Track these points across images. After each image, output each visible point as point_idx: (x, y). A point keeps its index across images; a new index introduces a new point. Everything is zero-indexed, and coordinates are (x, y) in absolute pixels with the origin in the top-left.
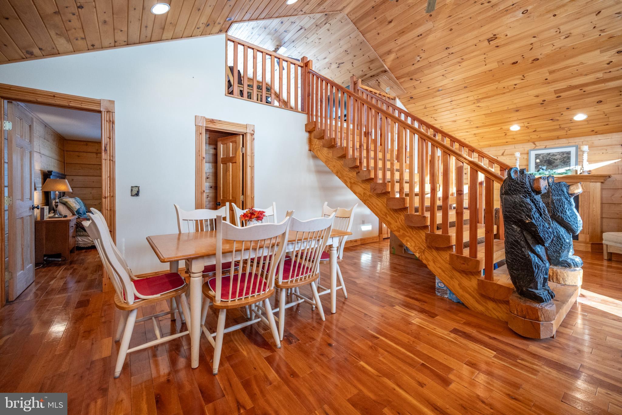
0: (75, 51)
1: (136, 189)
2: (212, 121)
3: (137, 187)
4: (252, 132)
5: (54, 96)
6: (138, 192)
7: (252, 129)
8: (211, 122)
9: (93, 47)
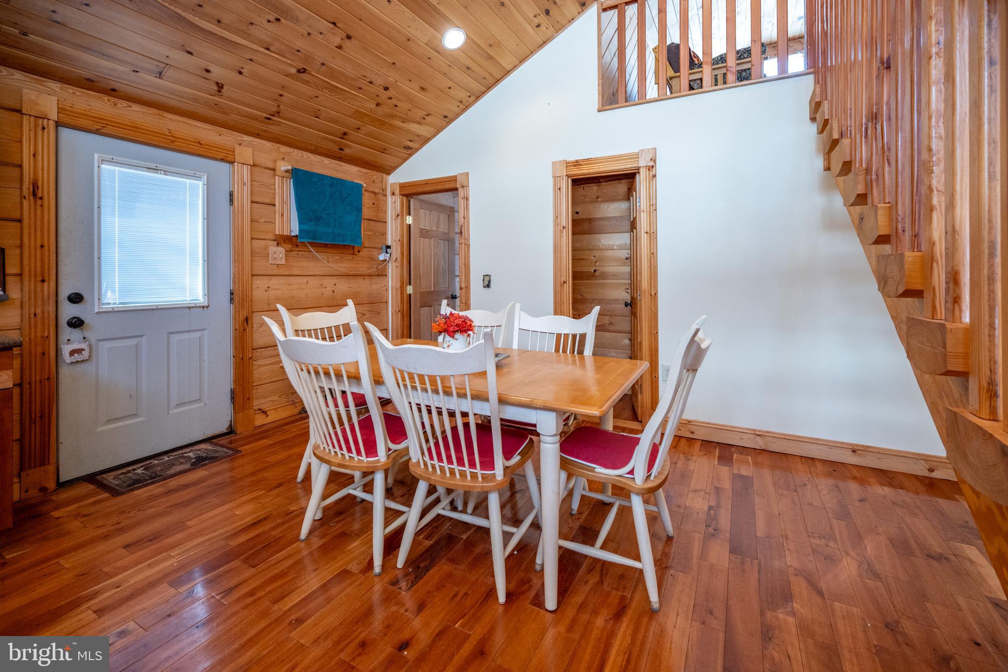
0: (439, 130)
1: (487, 279)
2: (577, 163)
3: (488, 275)
4: (651, 164)
5: (427, 183)
6: (489, 282)
7: (650, 156)
8: (574, 166)
9: (448, 119)
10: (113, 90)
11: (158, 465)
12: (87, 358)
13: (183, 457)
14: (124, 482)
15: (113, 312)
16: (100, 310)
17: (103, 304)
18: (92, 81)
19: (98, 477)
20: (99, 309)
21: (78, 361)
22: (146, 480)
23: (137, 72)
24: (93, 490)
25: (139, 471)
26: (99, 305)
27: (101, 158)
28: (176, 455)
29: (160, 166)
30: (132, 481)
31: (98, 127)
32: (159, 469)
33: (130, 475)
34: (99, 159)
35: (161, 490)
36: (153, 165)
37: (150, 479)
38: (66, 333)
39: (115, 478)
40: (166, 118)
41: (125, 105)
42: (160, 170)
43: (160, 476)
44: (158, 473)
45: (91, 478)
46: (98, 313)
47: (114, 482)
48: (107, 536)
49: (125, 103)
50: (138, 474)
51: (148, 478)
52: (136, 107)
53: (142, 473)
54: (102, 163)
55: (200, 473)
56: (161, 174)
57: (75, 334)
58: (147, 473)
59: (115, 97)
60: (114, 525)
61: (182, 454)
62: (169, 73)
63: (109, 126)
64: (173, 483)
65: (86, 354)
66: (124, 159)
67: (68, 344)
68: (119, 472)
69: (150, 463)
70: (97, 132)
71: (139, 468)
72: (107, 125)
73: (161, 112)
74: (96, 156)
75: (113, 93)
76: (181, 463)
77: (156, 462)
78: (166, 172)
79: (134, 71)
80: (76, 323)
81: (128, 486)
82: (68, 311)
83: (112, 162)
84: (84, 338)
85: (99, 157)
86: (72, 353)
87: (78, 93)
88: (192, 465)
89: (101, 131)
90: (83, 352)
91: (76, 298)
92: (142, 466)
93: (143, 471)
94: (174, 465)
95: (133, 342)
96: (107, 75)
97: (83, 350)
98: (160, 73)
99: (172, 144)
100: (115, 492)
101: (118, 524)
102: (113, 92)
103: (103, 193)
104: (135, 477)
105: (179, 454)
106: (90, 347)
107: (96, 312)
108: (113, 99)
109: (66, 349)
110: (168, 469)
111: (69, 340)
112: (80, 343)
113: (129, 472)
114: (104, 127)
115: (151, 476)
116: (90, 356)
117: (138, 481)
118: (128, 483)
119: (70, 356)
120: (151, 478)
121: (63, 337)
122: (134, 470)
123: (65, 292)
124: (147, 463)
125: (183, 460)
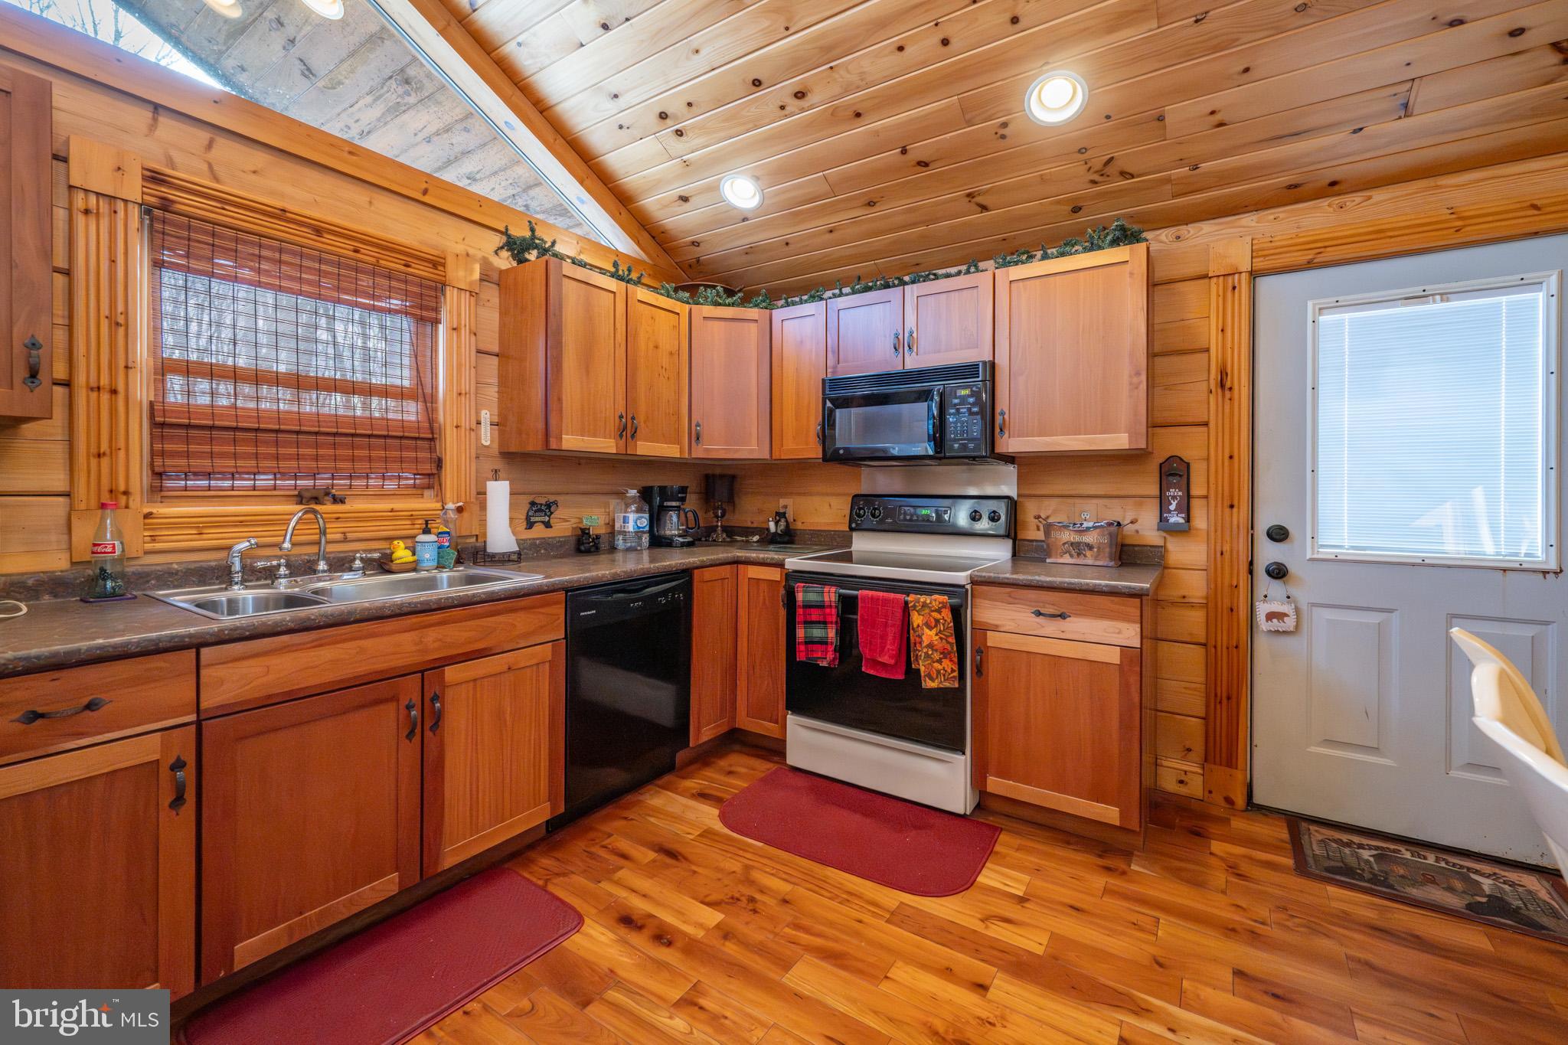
10: (1333, 184)
11: (1405, 863)
12: (1292, 629)
13: (1465, 879)
14: (1328, 857)
15: (1336, 561)
16: (1315, 556)
17: (1323, 546)
18: (1296, 186)
19: (1304, 825)
20: (1313, 554)
21: (1278, 631)
22: (1362, 878)
23: (1361, 129)
24: (1282, 841)
25: (1366, 854)
26: (1313, 548)
27: (1318, 307)
28: (1454, 865)
29: (1430, 288)
30: (1341, 864)
31: (1310, 257)
32: (1402, 872)
33: (1347, 851)
34: (1314, 309)
35: (1370, 915)
36: (1417, 290)
37: (1369, 881)
38: (1264, 584)
39: (1323, 842)
40: (1446, 187)
41: (1358, 200)
42: (1433, 295)
43: (1391, 887)
44: (1392, 880)
45: (1295, 822)
46: (1312, 560)
47: (1315, 847)
48: (1233, 930)
49: (1357, 197)
50: (1358, 858)
51: (1367, 875)
52: (1379, 195)
53: (1367, 862)
54: (1320, 314)
55: (1472, 938)
56: (1434, 302)
57: (1275, 588)
58: (1375, 866)
59: (1339, 195)
60: (1256, 921)
61: (1469, 869)
62: (1423, 95)
63: (1328, 249)
64: (1404, 918)
65: (1289, 623)
66: (1359, 296)
67: (1264, 601)
68: (1337, 835)
69: (1394, 851)
70: (1310, 266)
71: (1370, 848)
72: (1325, 247)
73: (1430, 182)
74: (1310, 304)
75: (1336, 188)
76: (1451, 889)
77: (1408, 855)
78: (1445, 296)
79: (1355, 132)
80: (1278, 572)
81: (1328, 870)
82: (1268, 553)
83: (1338, 306)
84: (1288, 597)
85: (1314, 305)
86: (1270, 616)
87: (1282, 216)
88: (1469, 906)
89: (1315, 261)
90: (1286, 619)
91: (1279, 534)
92: (1377, 848)
93: (1372, 859)
94: (1433, 882)
95: (1374, 618)
96: (1313, 163)
97: (1286, 615)
98: (1406, 106)
99: (1458, 235)
100: (1302, 868)
101: (1263, 923)
102: (1333, 187)
103: (1322, 362)
104: (1352, 861)
105: (1462, 867)
106: (1296, 611)
107: (1308, 558)
108: (1336, 201)
109: (1262, 609)
110: (1414, 883)
111: (1266, 596)
112: (1283, 604)
113: (1349, 844)
114: (1320, 253)
115: (1375, 875)
116: (1297, 626)
117: (1348, 871)
118: (1332, 864)
119: (1267, 621)
120: (1374, 880)
121: (1260, 591)
122: (1361, 846)
123: (1264, 523)
124: (1392, 847)
125: (1458, 885)
